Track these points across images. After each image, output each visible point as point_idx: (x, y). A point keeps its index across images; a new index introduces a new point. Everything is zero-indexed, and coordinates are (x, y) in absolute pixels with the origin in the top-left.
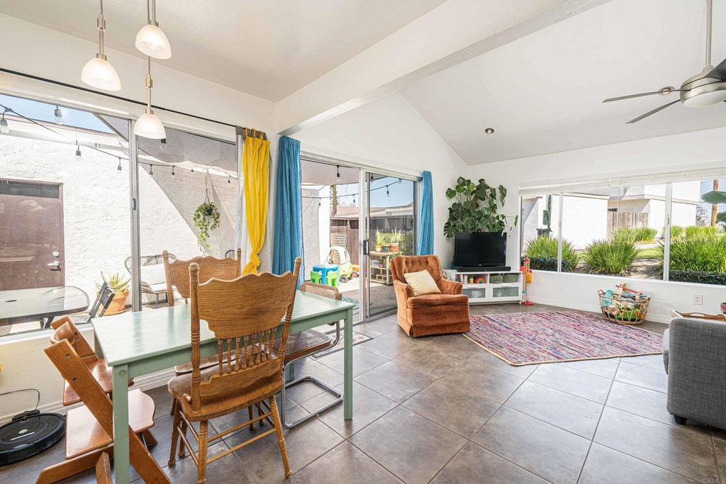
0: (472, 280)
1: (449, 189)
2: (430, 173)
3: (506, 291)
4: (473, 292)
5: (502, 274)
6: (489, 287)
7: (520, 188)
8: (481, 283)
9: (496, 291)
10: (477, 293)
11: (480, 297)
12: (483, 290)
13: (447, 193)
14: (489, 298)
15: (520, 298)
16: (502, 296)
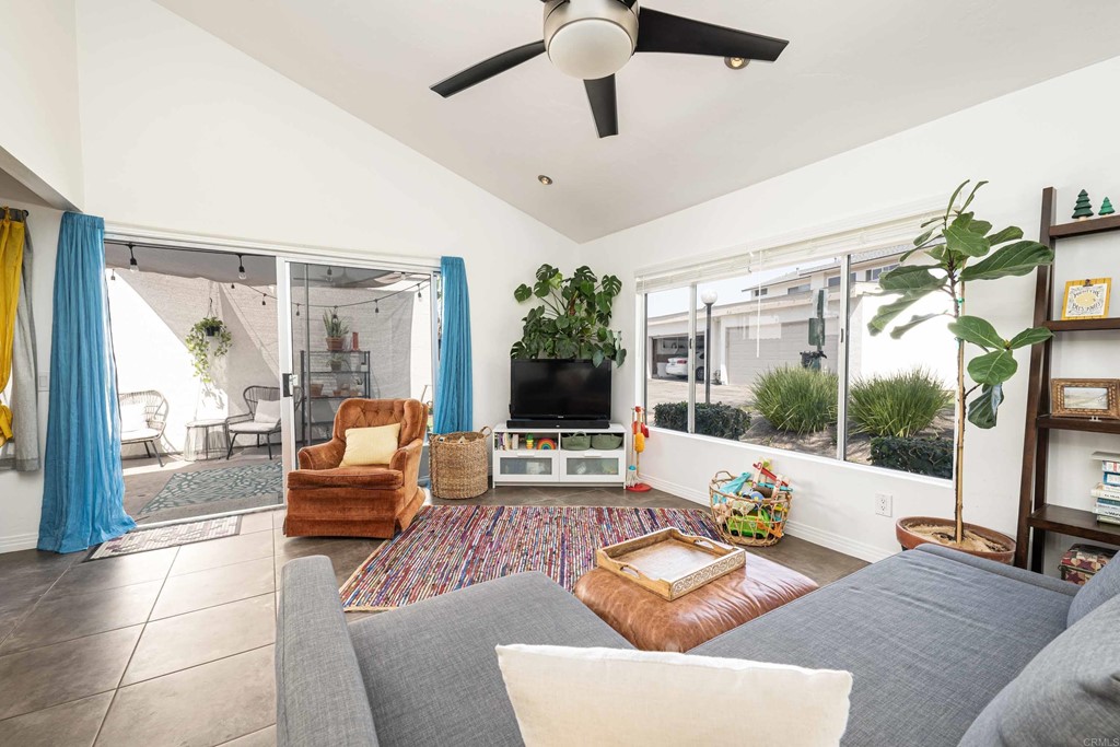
0: (530, 442)
1: (523, 286)
2: (461, 260)
3: (595, 466)
4: (529, 465)
5: (588, 434)
6: (560, 457)
7: (638, 280)
8: (546, 448)
9: (572, 466)
10: (535, 466)
11: (541, 473)
12: (548, 461)
13: (516, 292)
14: (559, 475)
15: (621, 477)
16: (586, 473)
